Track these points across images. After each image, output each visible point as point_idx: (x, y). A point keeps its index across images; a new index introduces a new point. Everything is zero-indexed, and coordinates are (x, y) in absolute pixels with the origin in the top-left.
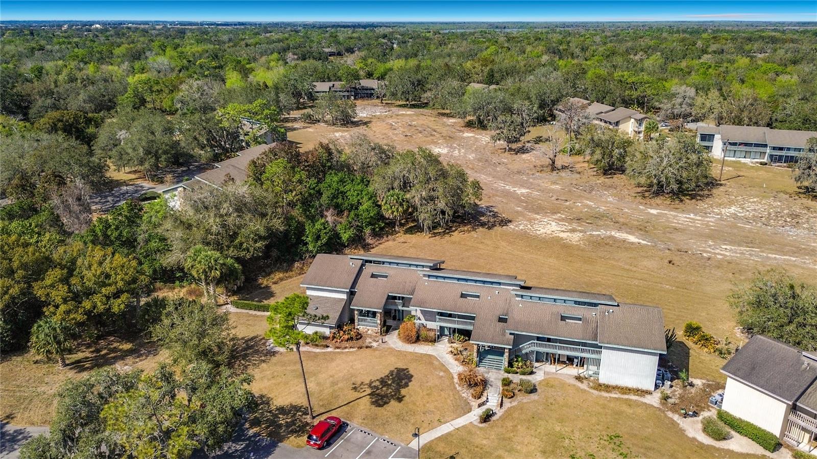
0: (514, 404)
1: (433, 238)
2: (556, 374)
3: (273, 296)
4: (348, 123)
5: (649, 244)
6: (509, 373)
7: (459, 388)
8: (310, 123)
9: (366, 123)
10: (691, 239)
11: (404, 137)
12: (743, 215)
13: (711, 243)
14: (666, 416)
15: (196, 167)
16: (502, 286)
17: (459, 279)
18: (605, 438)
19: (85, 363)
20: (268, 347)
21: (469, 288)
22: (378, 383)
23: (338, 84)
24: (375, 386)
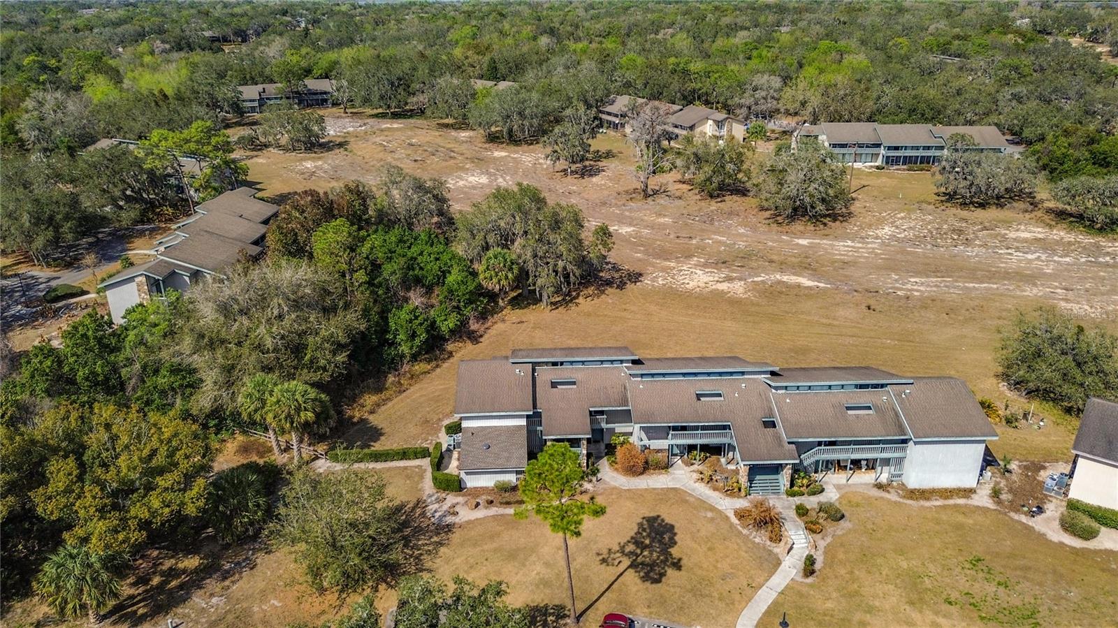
0: (829, 539)
1: (557, 311)
2: (850, 486)
3: (382, 434)
4: (313, 145)
5: (829, 286)
6: (794, 496)
7: (745, 532)
8: (253, 150)
9: (341, 145)
10: (870, 274)
11: (413, 163)
12: (903, 236)
13: (894, 276)
14: (1012, 519)
15: (110, 234)
16: (746, 377)
17: (684, 375)
18: (968, 565)
19: (135, 608)
20: (433, 520)
21: (704, 385)
22: (631, 547)
23: (271, 89)
24: (630, 552)
